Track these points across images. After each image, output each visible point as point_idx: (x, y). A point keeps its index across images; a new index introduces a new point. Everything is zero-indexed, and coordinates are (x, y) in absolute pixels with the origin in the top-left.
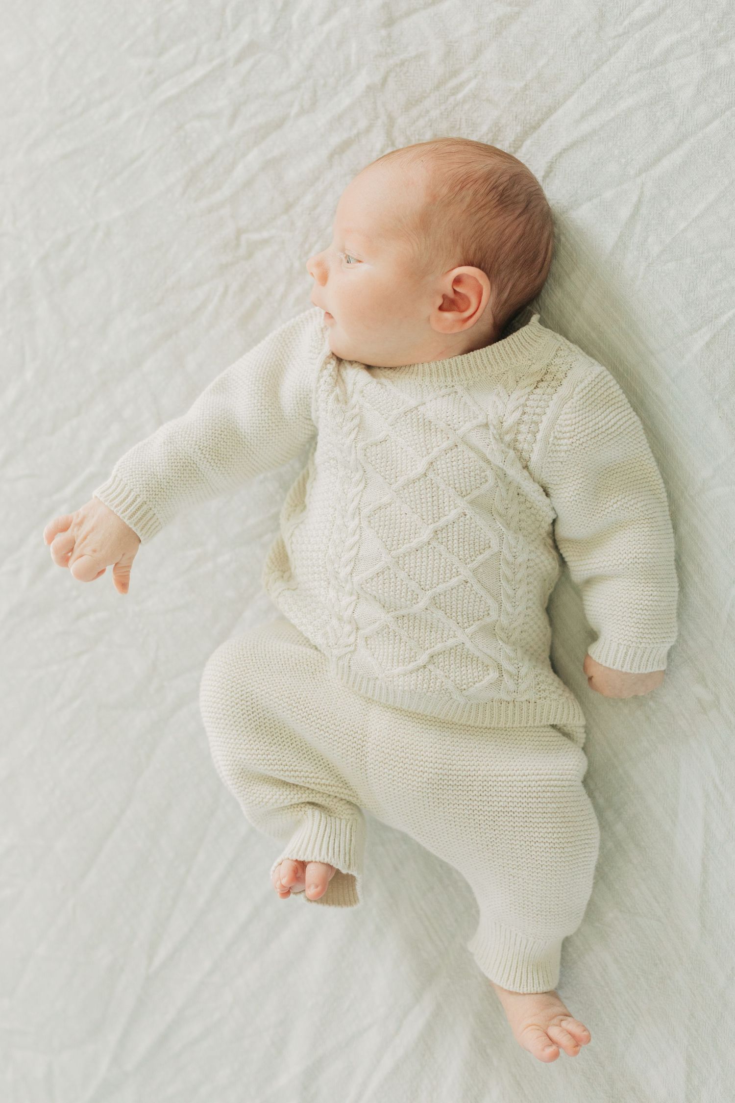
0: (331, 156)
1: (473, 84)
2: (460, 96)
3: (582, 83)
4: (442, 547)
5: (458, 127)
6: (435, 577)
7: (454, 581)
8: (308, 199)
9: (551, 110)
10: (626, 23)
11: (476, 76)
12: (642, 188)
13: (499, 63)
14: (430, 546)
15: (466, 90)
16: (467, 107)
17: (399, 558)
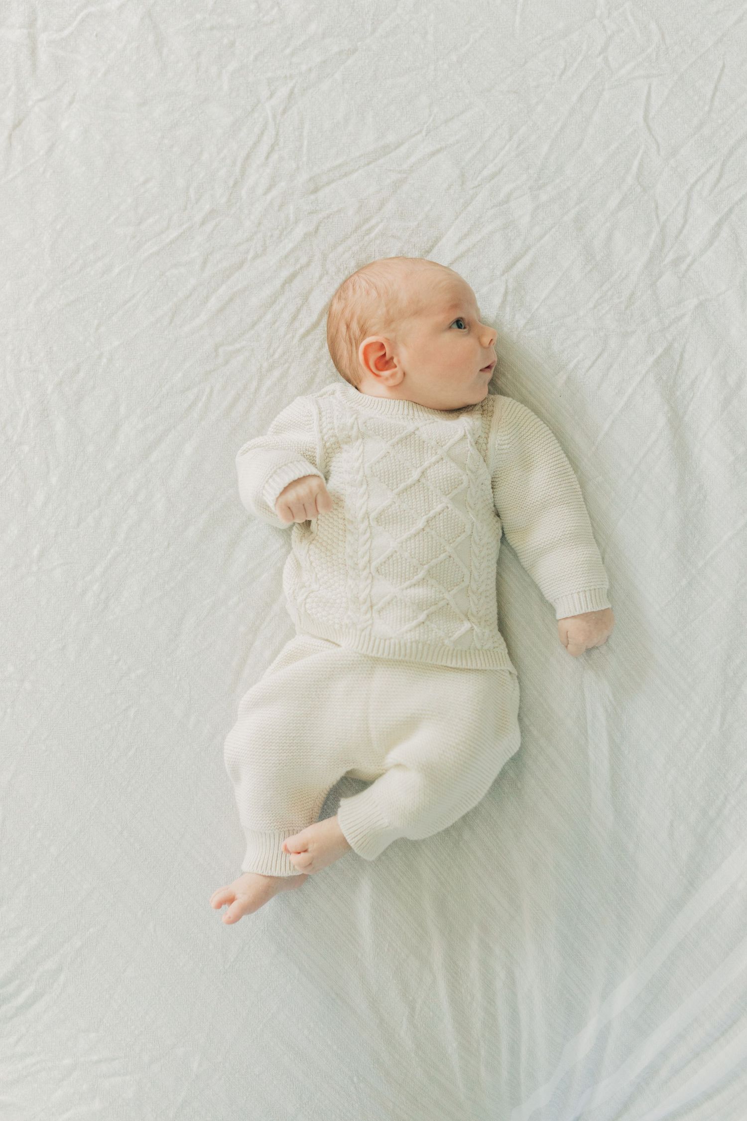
0: (283, 286)
1: (381, 226)
2: (372, 235)
3: (456, 219)
4: (433, 532)
5: (373, 256)
6: (430, 554)
7: (442, 556)
8: (269, 317)
9: (437, 240)
10: (479, 179)
11: (382, 221)
12: (506, 283)
13: (398, 211)
14: (425, 532)
15: (377, 230)
16: (378, 242)
17: (402, 543)
